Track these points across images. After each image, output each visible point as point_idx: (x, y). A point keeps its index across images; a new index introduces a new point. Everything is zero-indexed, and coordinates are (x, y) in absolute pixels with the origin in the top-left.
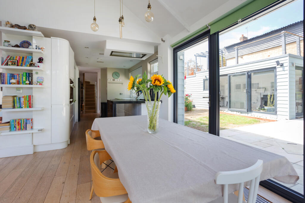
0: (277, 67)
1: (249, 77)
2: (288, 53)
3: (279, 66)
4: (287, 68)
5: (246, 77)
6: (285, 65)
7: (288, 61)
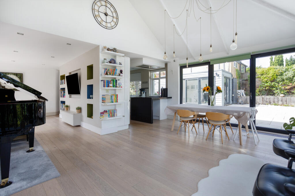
0: (216, 76)
1: (200, 81)
2: (221, 69)
3: (217, 76)
4: (221, 77)
5: (197, 81)
6: (220, 75)
7: (221, 73)
